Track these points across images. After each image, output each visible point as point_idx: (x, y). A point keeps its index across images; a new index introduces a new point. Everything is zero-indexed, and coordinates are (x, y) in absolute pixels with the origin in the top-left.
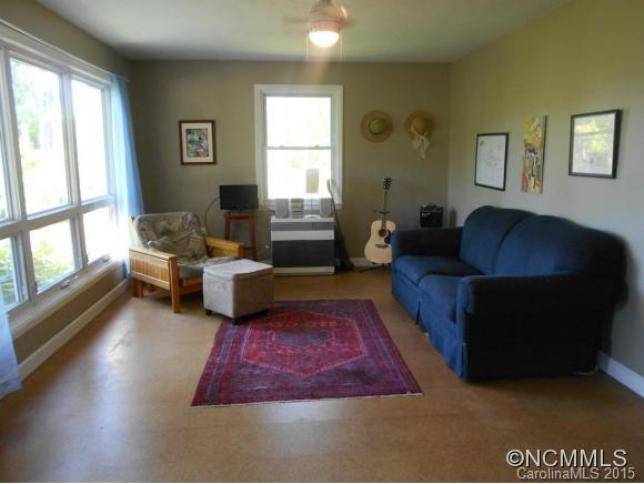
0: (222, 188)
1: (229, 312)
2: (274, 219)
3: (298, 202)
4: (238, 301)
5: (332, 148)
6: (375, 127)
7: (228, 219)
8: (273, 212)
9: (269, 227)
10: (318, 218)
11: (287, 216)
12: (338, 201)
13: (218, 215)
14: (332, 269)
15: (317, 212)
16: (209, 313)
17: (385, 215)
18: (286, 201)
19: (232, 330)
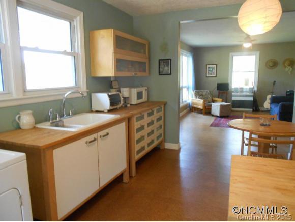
0: (218, 84)
1: (218, 114)
2: (233, 94)
3: (242, 89)
4: (221, 111)
5: (255, 72)
6: (271, 64)
7: (219, 93)
8: (233, 92)
9: (231, 96)
10: (248, 94)
11: (238, 92)
12: (256, 88)
13: (216, 92)
14: (252, 110)
15: (248, 92)
16: (213, 115)
17: (272, 93)
18: (237, 88)
19: (219, 119)
